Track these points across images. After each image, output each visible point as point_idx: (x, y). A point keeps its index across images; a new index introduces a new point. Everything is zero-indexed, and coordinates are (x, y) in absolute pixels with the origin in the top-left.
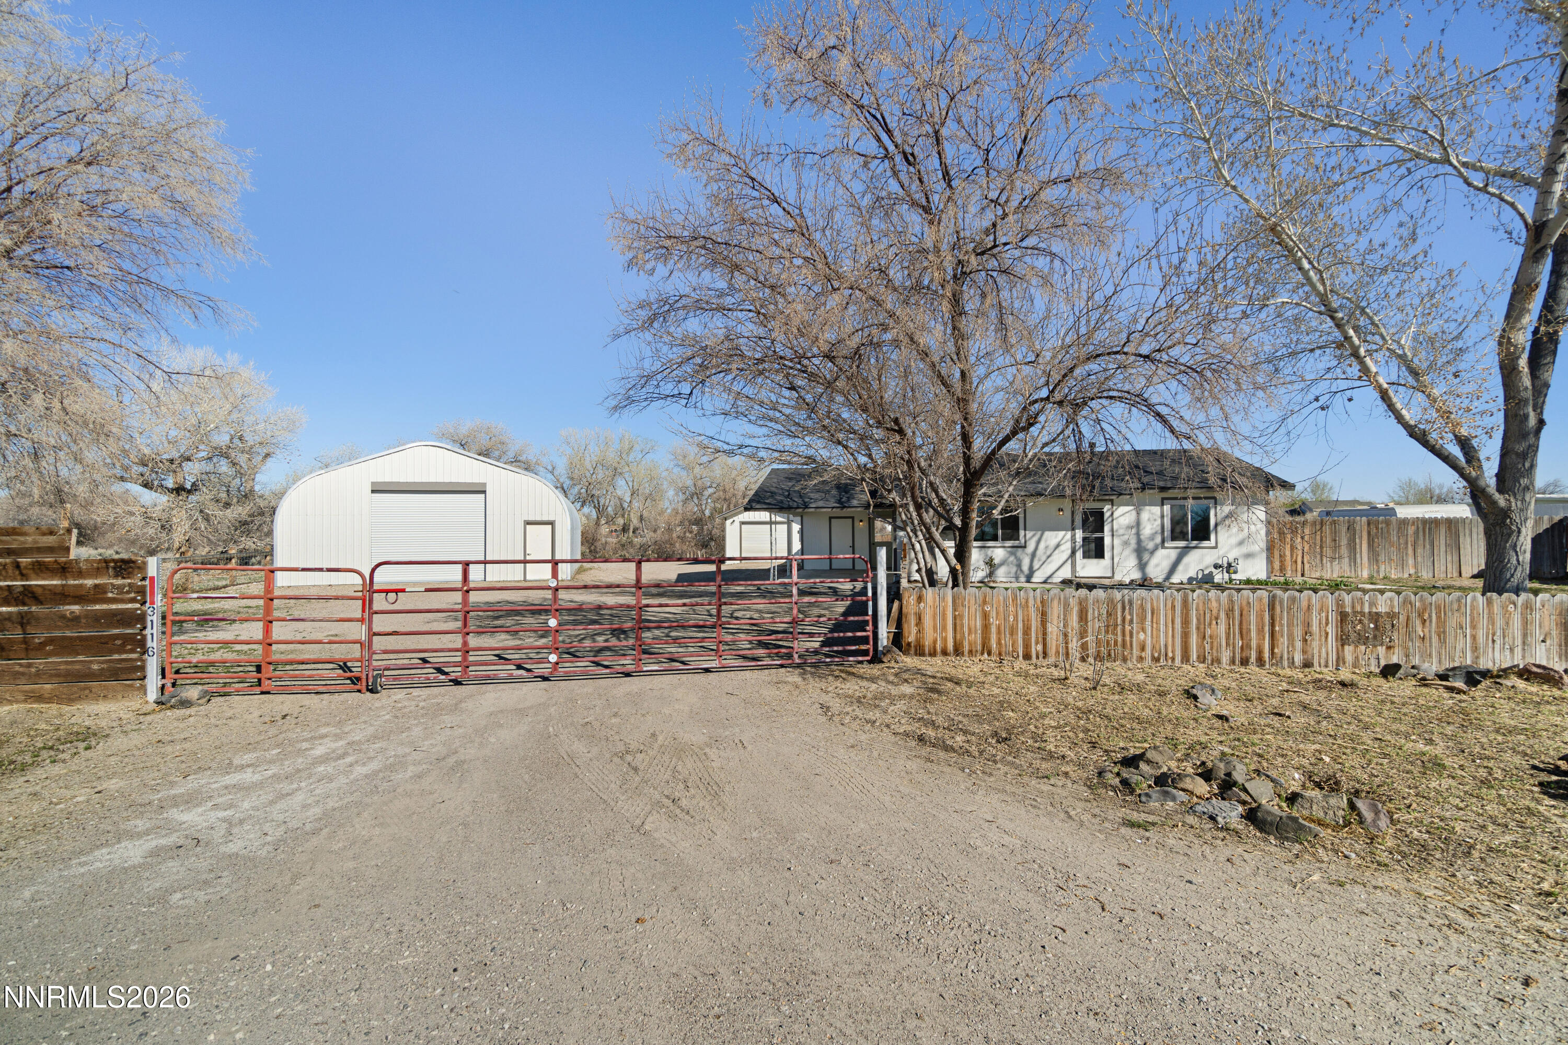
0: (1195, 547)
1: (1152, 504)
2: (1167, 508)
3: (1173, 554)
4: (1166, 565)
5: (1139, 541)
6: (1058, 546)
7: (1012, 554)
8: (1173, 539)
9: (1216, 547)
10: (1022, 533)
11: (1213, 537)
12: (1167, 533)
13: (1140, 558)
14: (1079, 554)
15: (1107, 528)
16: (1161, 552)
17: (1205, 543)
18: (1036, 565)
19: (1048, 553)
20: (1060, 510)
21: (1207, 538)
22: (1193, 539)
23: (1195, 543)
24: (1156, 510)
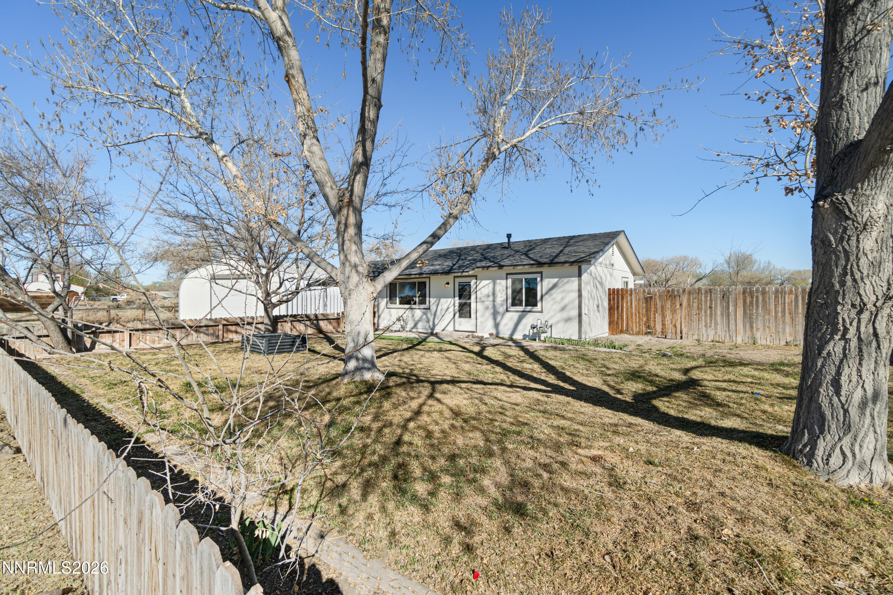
0: (530, 311)
1: (501, 279)
2: (510, 281)
3: (516, 316)
4: (511, 325)
5: (494, 306)
6: (448, 308)
7: (425, 314)
8: (513, 304)
9: (542, 312)
10: (427, 299)
11: (539, 304)
12: (510, 301)
13: (495, 319)
14: (457, 315)
15: (473, 297)
16: (508, 315)
17: (535, 309)
18: (436, 322)
19: (443, 314)
20: (448, 283)
21: (535, 305)
22: (526, 305)
23: (529, 308)
24: (503, 282)
